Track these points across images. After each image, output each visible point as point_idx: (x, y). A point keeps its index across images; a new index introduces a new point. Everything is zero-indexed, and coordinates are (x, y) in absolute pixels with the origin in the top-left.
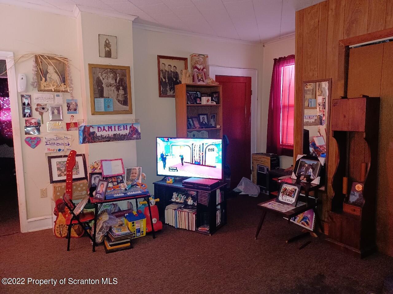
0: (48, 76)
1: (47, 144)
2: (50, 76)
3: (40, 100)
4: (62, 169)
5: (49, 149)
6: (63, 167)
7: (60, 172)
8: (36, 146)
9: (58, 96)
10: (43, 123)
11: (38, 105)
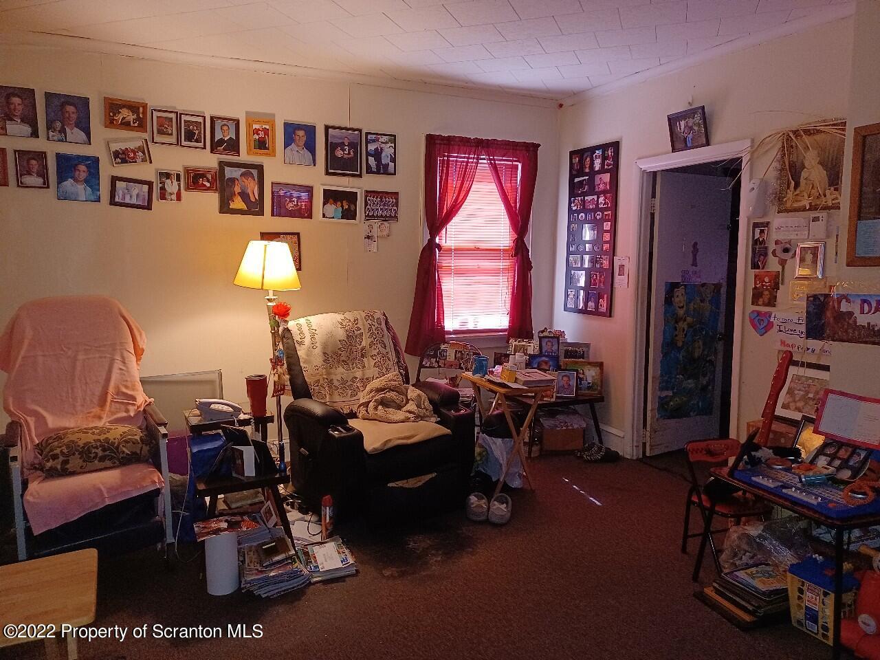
0: (804, 174)
1: (781, 331)
2: (808, 174)
3: (783, 231)
4: (798, 394)
5: (783, 343)
6: (799, 390)
7: (791, 400)
8: (766, 332)
9: (816, 219)
10: (782, 284)
11: (777, 243)
